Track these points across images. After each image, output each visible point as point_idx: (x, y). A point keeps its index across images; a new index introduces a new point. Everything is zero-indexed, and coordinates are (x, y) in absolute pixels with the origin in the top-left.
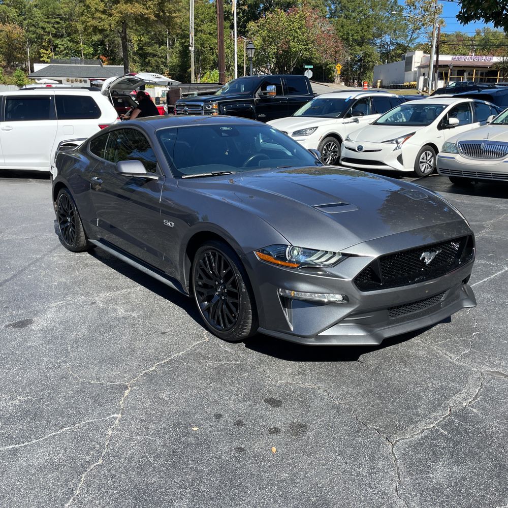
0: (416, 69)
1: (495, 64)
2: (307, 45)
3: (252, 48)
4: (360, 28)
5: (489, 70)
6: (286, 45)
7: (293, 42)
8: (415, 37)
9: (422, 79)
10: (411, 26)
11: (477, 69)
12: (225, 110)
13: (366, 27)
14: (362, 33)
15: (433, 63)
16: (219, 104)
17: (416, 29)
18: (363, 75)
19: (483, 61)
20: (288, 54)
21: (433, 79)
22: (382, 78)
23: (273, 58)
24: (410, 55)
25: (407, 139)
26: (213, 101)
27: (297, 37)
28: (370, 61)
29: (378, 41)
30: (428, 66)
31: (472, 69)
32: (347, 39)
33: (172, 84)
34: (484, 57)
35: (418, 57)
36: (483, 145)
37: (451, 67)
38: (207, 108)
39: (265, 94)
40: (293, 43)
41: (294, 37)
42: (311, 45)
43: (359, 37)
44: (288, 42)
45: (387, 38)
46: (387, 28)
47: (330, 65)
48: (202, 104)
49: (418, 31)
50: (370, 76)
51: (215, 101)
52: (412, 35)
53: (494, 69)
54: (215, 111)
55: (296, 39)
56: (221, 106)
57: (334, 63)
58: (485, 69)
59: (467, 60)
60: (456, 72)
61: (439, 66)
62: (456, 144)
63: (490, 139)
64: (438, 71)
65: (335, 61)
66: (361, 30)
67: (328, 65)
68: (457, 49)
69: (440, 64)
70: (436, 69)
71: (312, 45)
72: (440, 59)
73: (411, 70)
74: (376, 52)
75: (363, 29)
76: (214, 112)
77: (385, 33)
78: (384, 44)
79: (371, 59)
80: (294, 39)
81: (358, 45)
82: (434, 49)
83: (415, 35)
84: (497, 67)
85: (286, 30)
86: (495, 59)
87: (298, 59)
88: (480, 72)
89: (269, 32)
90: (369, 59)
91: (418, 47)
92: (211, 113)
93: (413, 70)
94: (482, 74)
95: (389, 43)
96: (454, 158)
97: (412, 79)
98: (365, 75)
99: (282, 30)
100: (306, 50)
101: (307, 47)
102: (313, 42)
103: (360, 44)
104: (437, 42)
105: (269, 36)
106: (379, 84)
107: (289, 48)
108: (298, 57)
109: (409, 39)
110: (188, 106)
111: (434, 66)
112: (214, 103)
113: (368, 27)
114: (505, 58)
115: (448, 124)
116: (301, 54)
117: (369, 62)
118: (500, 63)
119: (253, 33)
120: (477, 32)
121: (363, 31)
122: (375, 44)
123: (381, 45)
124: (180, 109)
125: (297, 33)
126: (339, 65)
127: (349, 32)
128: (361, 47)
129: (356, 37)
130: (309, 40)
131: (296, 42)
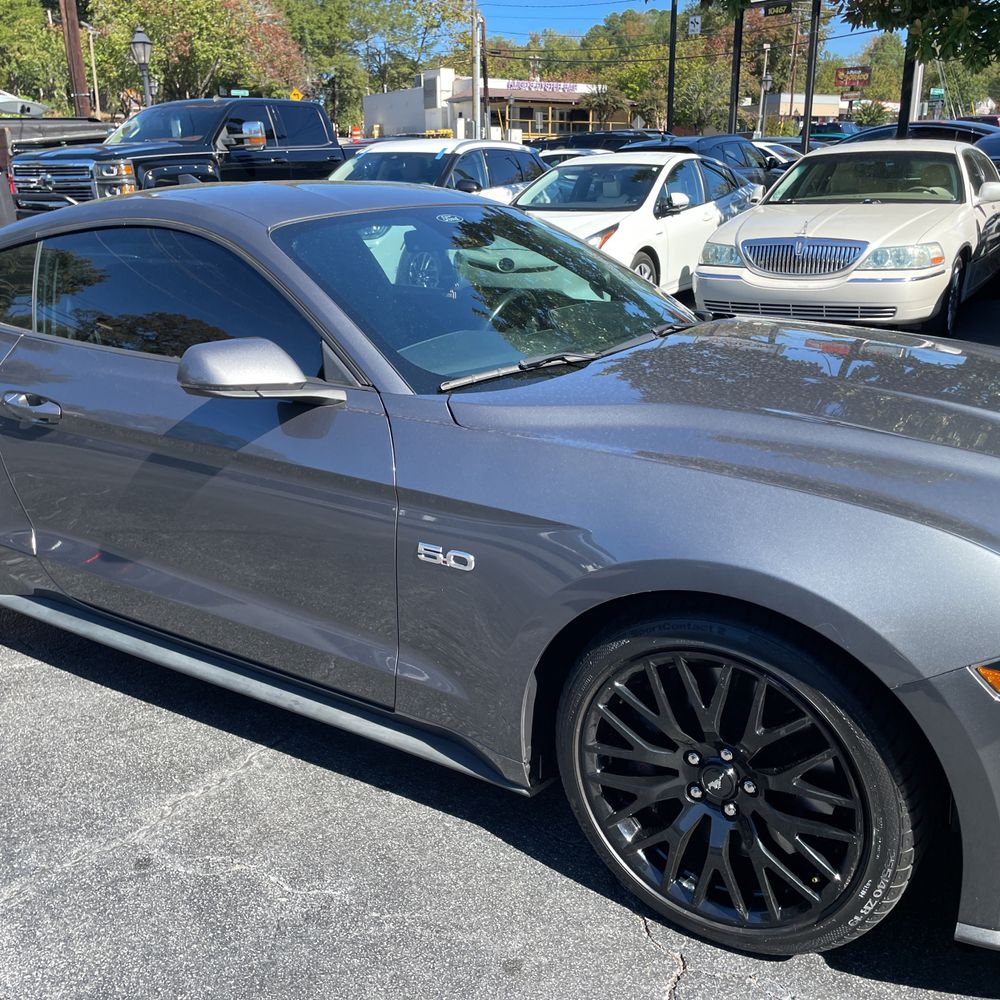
0: (445, 104)
1: (585, 96)
2: (231, 46)
3: (144, 43)
4: (324, 18)
5: (576, 107)
6: (186, 46)
7: (199, 38)
8: (431, 42)
9: (461, 123)
10: (421, 21)
11: (554, 106)
12: (150, 178)
13: (337, 16)
14: (331, 28)
15: (479, 91)
16: (136, 164)
17: (432, 26)
18: (339, 114)
19: (561, 91)
20: (189, 63)
21: (483, 125)
22: (380, 119)
23: (155, 73)
24: (432, 76)
25: (607, 238)
26: (118, 157)
27: (207, 29)
28: (352, 87)
29: (362, 47)
30: (471, 99)
31: (546, 105)
32: (302, 40)
33: (28, 110)
34: (562, 84)
35: (447, 81)
36: (798, 247)
37: (512, 102)
38: (105, 174)
39: (240, 141)
40: (200, 42)
41: (201, 30)
42: (237, 48)
43: (326, 37)
44: (188, 39)
45: (379, 42)
46: (378, 21)
47: (278, 92)
48: (91, 165)
49: (435, 30)
50: (355, 117)
51: (124, 156)
52: (424, 38)
53: (583, 106)
54: (126, 181)
55: (205, 33)
56: (140, 169)
57: (286, 88)
58: (567, 106)
59: (533, 89)
60: (518, 111)
61: (490, 98)
62: (737, 247)
63: (810, 234)
64: (489, 109)
65: (287, 82)
66: (328, 23)
67: (272, 90)
68: (508, 67)
69: (491, 95)
70: (485, 105)
71: (240, 47)
72: (490, 86)
73: (435, 106)
74: (360, 67)
75: (330, 20)
76: (123, 184)
77: (374, 31)
78: (373, 55)
79: (354, 82)
80: (200, 34)
81: (325, 54)
82: (478, 67)
83: (429, 39)
84: (588, 104)
85: (181, 14)
86: (583, 89)
87: (212, 76)
88: (557, 113)
89: (144, 14)
90: (350, 82)
91: (440, 61)
92: (116, 186)
93: (439, 106)
94: (561, 118)
95: (383, 52)
96: (739, 277)
97: (440, 123)
98: (344, 114)
99: (173, 13)
100: (229, 57)
101: (231, 51)
102: (241, 41)
103: (329, 51)
104: (482, 50)
105: (144, 25)
106: (376, 133)
107: (192, 51)
108: (213, 72)
109: (419, 45)
110: (49, 170)
111: (482, 100)
112: (122, 161)
113: (341, 17)
114: (600, 86)
115: (671, 205)
116: (218, 66)
117: (349, 88)
118: (592, 95)
119: (104, 18)
120: (531, 38)
121: (332, 24)
122: (356, 53)
123: (368, 55)
124: (23, 179)
125: (206, 21)
126: (296, 91)
127: (305, 25)
128: (331, 56)
129: (318, 37)
130: (233, 37)
131: (207, 40)
